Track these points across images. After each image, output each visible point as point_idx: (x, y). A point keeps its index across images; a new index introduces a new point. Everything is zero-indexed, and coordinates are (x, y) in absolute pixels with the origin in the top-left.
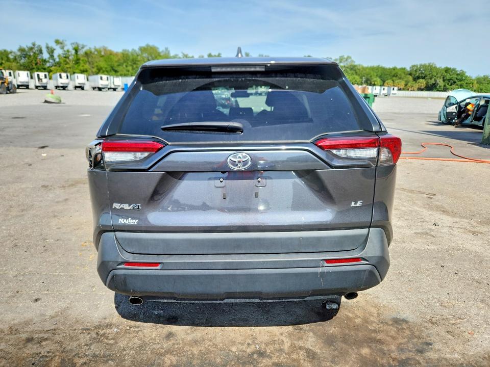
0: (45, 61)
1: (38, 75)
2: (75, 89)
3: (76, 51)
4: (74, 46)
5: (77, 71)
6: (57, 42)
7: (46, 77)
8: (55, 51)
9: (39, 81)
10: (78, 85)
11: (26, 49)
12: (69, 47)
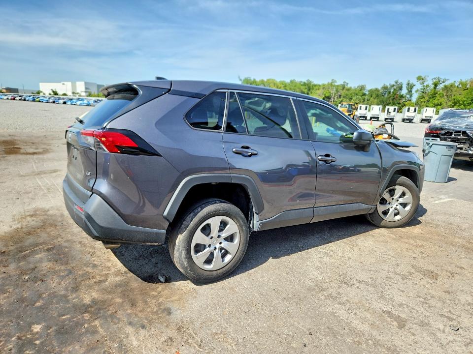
0: (402, 96)
1: (388, 109)
2: (421, 122)
3: (436, 85)
4: (434, 81)
5: (431, 105)
6: (419, 78)
7: (394, 111)
8: (414, 87)
9: (388, 114)
10: (424, 118)
11: (389, 86)
12: (430, 82)
